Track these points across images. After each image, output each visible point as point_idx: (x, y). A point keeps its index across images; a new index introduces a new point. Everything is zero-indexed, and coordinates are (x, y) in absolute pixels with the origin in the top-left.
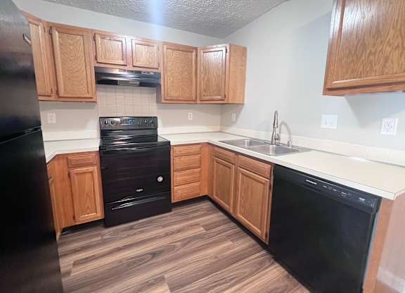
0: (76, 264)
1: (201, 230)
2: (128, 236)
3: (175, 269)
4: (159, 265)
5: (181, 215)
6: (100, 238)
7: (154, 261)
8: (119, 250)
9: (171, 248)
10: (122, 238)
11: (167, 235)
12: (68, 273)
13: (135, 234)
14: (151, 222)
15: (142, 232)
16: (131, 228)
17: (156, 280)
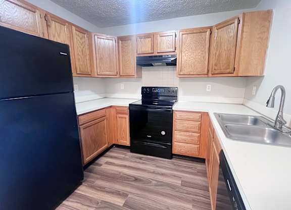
0: (107, 163)
1: (178, 182)
2: (135, 162)
3: (138, 195)
4: (133, 187)
5: (175, 165)
6: (123, 156)
7: (133, 183)
8: (125, 166)
9: (148, 182)
10: (131, 161)
11: (154, 173)
12: (101, 165)
13: (139, 162)
14: (153, 160)
15: (143, 163)
16: (140, 158)
17: (124, 193)
